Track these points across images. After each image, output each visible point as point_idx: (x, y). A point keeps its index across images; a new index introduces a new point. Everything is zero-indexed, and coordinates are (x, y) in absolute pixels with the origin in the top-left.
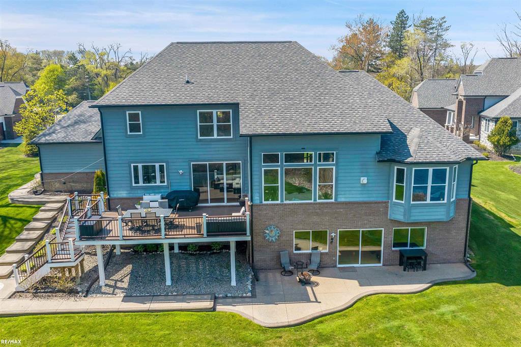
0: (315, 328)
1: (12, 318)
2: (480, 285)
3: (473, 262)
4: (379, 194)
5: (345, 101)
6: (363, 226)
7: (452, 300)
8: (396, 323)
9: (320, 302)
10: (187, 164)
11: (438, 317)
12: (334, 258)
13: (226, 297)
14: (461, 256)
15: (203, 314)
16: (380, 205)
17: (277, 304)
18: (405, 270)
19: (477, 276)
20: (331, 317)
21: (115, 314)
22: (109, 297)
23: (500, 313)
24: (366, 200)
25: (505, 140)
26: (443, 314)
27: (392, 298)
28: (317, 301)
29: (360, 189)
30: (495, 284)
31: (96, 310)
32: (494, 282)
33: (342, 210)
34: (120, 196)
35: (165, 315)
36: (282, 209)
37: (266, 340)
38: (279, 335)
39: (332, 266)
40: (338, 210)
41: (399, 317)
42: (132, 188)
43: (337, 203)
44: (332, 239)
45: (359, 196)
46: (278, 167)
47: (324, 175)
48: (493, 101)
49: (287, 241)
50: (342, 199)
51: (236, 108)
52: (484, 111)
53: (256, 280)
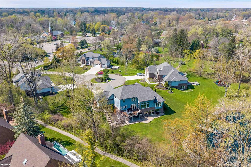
0: (151, 123)
2: (166, 115)
3: (164, 112)
6: (152, 110)
10: (130, 104)
11: (162, 120)
15: (139, 123)
17: (146, 121)
18: (157, 114)
20: (152, 121)
24: (152, 107)
27: (157, 118)
28: (149, 120)
36: (143, 109)
38: (148, 124)
40: (149, 109)
41: (158, 120)
42: (123, 109)
44: (149, 112)
46: (143, 105)
47: (148, 105)
48: (164, 76)
49: (143, 113)
50: (150, 107)
51: (137, 97)
52: (163, 78)
53: (141, 118)
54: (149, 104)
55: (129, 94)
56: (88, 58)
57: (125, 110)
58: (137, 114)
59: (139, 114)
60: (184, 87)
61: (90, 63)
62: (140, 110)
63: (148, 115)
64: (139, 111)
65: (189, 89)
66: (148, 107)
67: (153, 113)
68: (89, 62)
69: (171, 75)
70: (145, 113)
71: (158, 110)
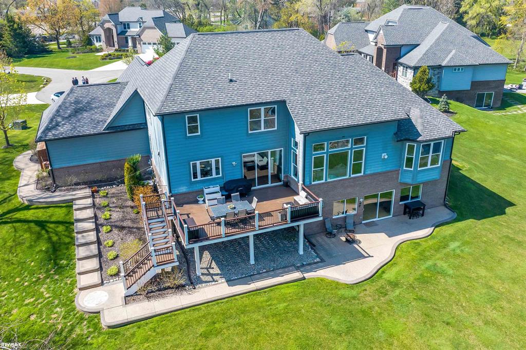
0: (383, 278)
1: (147, 321)
2: (463, 222)
3: (451, 204)
4: (393, 164)
5: (366, 91)
7: (453, 238)
8: (430, 263)
9: (373, 257)
10: (238, 156)
11: (452, 252)
12: (361, 218)
13: (303, 265)
14: (442, 201)
16: (393, 173)
17: (345, 264)
18: (410, 218)
19: (458, 215)
20: (387, 267)
21: (233, 298)
22: (214, 285)
23: (485, 242)
25: (424, 86)
26: (454, 250)
27: (416, 243)
28: (370, 256)
29: (381, 163)
30: (470, 220)
31: (216, 298)
32: (470, 219)
33: (368, 181)
34: (181, 191)
35: (271, 290)
36: (326, 186)
37: (358, 294)
38: (363, 288)
39: (359, 223)
40: (366, 181)
41: (429, 258)
42: (192, 183)
43: (365, 176)
44: (360, 203)
45: (380, 168)
46: (324, 154)
47: (358, 155)
48: (409, 48)
49: (328, 210)
50: (368, 172)
51: (282, 103)
52: (400, 58)
53: (313, 245)
54: (362, 147)
55: (231, 81)
56: (126, 26)
57: (206, 191)
58: (284, 217)
59: (299, 214)
60: (490, 96)
61: (130, 44)
62: (307, 187)
63: (354, 224)
64: (302, 199)
65: (510, 105)
66: (357, 169)
67: (386, 207)
68: (129, 37)
69: (437, 43)
70: (340, 210)
71: (416, 188)
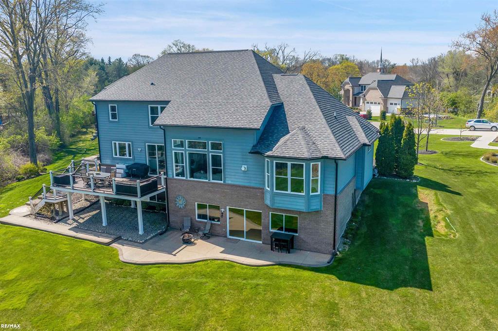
4: (257, 181)
6: (246, 206)
8: (205, 280)
9: (175, 256)
10: (143, 144)
12: (224, 230)
14: (331, 249)
15: (100, 245)
16: (257, 190)
18: (272, 249)
24: (247, 184)
26: (248, 284)
27: (231, 265)
29: (242, 175)
33: (228, 191)
34: (107, 163)
39: (223, 236)
40: (226, 191)
41: (213, 277)
42: (113, 158)
43: (225, 185)
44: (222, 214)
45: (242, 180)
46: (183, 151)
50: (229, 182)
53: (161, 234)
54: (220, 152)
55: (152, 84)
